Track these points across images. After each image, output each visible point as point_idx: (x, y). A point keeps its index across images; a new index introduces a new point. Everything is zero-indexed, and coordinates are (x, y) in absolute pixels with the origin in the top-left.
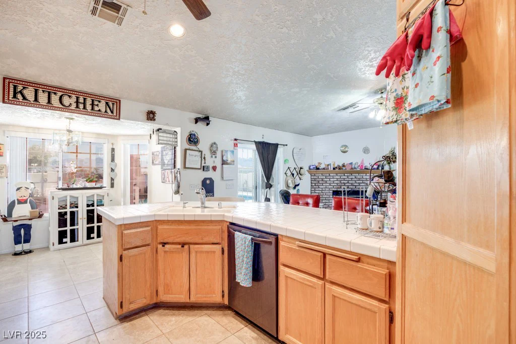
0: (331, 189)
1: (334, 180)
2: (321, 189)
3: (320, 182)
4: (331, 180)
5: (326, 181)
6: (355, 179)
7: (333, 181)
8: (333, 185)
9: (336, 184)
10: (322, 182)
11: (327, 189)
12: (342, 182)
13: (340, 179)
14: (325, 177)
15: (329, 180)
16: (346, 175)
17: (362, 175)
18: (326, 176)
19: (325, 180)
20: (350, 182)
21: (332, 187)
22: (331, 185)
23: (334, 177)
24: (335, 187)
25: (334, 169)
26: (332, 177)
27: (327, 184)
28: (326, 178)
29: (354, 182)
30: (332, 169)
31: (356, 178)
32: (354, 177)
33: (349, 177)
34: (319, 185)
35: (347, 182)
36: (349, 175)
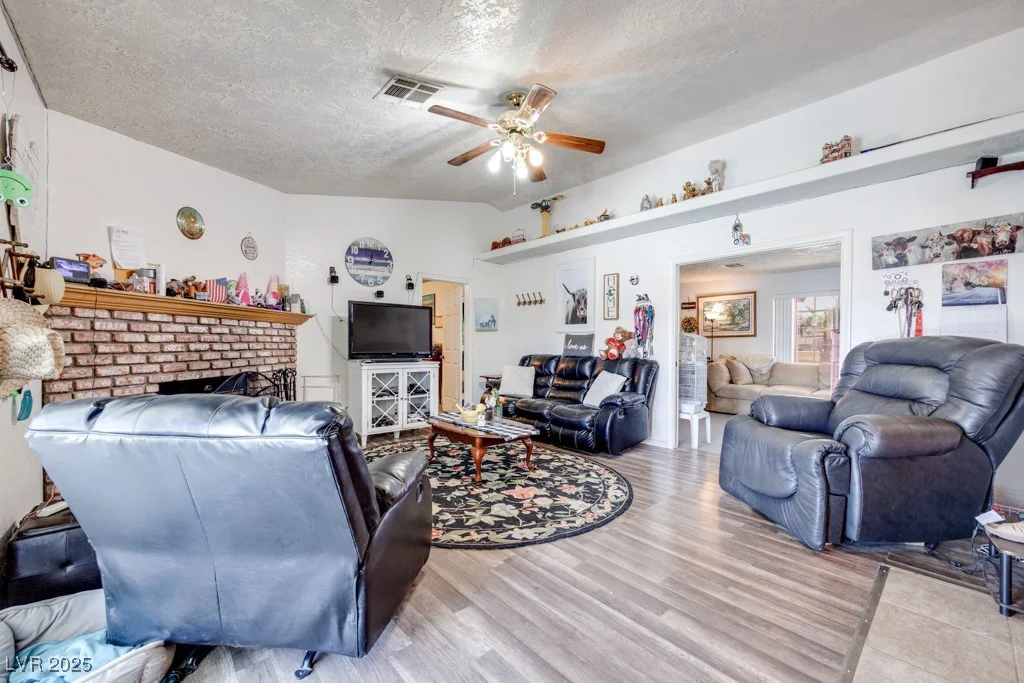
0: (152, 379)
1: (165, 338)
2: (107, 383)
4: (152, 338)
5: (131, 344)
6: (230, 338)
7: (161, 344)
8: (161, 358)
9: (171, 358)
10: (112, 348)
11: (136, 380)
12: (193, 347)
13: (186, 337)
14: (124, 326)
15: (141, 338)
16: (204, 320)
18: (129, 321)
19: (128, 337)
21: (156, 368)
22: (155, 358)
23: (164, 328)
24: (167, 368)
25: (170, 292)
26: (155, 328)
27: (137, 359)
28: (129, 330)
29: (228, 347)
30: (163, 293)
31: (231, 333)
32: (226, 330)
33: (214, 330)
34: (98, 361)
35: (207, 346)
36: (212, 321)
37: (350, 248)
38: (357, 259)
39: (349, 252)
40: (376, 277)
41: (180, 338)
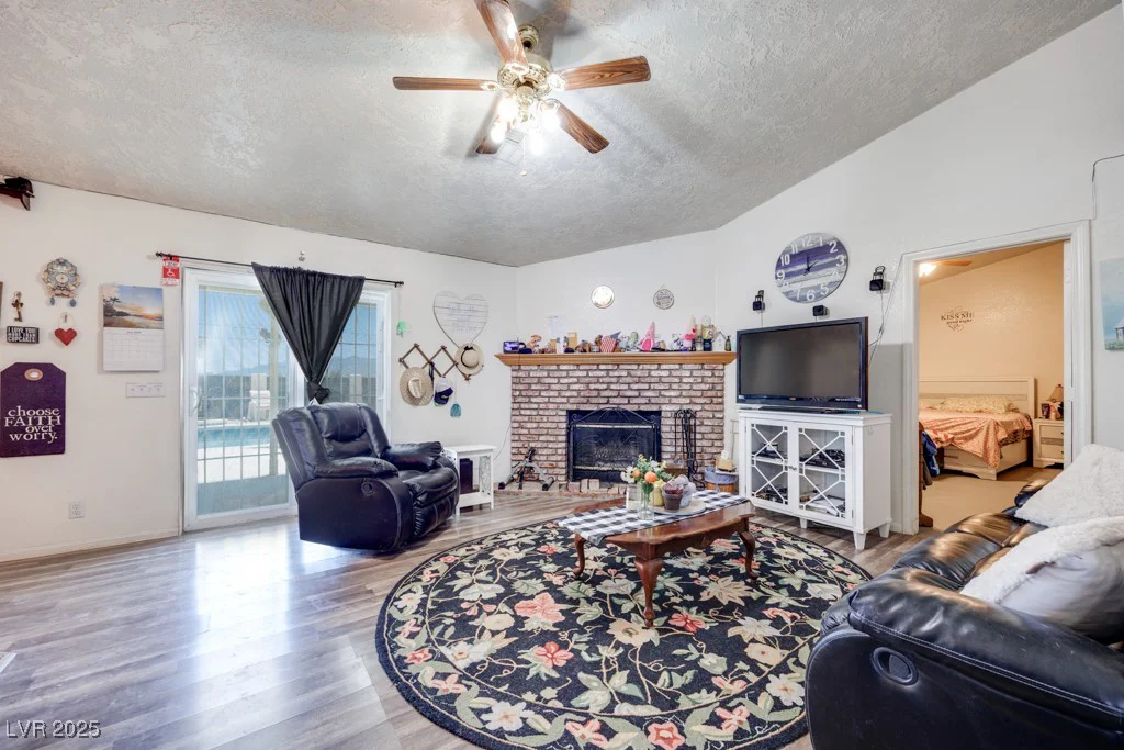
0: (561, 406)
1: (571, 380)
2: (535, 406)
3: (534, 387)
4: (562, 381)
5: (549, 384)
6: (629, 380)
7: (569, 384)
8: (568, 394)
9: (575, 394)
10: (539, 387)
11: (551, 406)
12: (592, 387)
13: (587, 380)
14: (545, 374)
15: (555, 381)
16: (602, 367)
17: (647, 367)
18: (548, 371)
19: (547, 380)
20: (613, 387)
21: (565, 400)
22: (564, 394)
23: (571, 374)
24: (572, 400)
25: (568, 351)
26: (565, 374)
27: (552, 394)
28: (548, 376)
29: (626, 387)
30: (563, 352)
31: (629, 375)
32: (624, 374)
33: (611, 373)
34: (531, 394)
35: (605, 386)
36: (610, 367)
37: (780, 260)
38: (791, 270)
39: (779, 266)
40: (818, 287)
41: (583, 380)
